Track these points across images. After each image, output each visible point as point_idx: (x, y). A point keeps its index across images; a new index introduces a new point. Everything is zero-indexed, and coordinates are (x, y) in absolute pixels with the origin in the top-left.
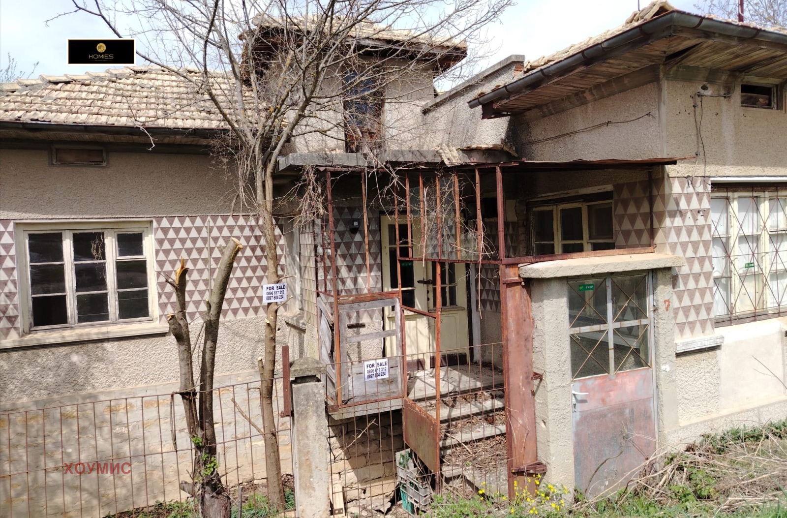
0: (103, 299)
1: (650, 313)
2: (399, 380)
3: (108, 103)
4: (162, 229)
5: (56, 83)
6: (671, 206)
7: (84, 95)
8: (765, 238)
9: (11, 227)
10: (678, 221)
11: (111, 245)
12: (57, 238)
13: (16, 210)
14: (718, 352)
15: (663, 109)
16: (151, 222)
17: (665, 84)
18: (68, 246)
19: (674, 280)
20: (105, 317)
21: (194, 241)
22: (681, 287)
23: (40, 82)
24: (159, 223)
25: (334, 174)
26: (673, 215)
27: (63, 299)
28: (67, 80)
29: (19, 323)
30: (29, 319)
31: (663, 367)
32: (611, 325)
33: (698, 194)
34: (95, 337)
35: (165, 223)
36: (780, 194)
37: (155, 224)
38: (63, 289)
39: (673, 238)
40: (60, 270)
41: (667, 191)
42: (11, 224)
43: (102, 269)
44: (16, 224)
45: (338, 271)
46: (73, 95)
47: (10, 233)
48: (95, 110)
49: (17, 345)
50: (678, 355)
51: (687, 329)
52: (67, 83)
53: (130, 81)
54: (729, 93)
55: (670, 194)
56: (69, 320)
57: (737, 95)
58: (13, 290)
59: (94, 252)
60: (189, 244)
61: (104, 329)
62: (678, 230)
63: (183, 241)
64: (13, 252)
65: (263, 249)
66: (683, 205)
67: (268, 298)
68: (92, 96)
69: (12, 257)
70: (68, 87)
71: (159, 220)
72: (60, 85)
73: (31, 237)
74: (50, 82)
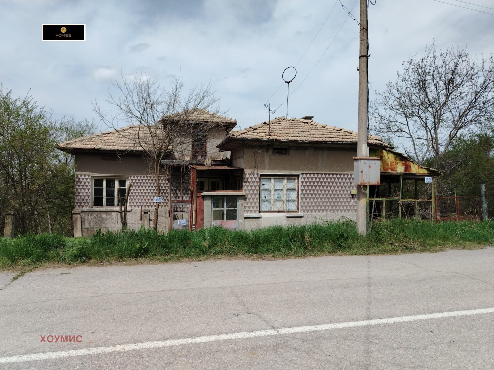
0: (113, 199)
1: (238, 207)
2: (189, 226)
3: (119, 141)
4: (131, 179)
5: (105, 134)
6: (246, 180)
7: (112, 138)
8: (285, 190)
9: (90, 177)
10: (247, 184)
11: (117, 183)
12: (102, 181)
13: (92, 172)
14: (260, 219)
15: (244, 156)
16: (128, 177)
17: (245, 149)
18: (105, 183)
19: (245, 199)
20: (114, 205)
21: (141, 183)
22: (247, 200)
23: (101, 134)
24: (130, 177)
25: (172, 166)
26: (246, 182)
27: (102, 198)
28: (109, 132)
29: (90, 204)
30: (93, 204)
31: (240, 221)
32: (225, 209)
33: (255, 177)
34: (109, 210)
35: (132, 178)
36: (290, 178)
37: (129, 178)
38: (102, 195)
39: (246, 188)
40: (102, 190)
41: (244, 176)
42: (90, 176)
43: (113, 191)
44: (91, 176)
45: (177, 194)
46: (110, 138)
47: (90, 179)
48: (115, 144)
49: (88, 210)
50: (245, 218)
51: (249, 212)
52: (108, 134)
53: (128, 131)
54: (268, 151)
55: (245, 177)
56: (104, 205)
57: (271, 151)
58: (89, 195)
59: (112, 185)
60: (139, 184)
61: (112, 208)
62: (247, 187)
63: (137, 183)
64: (90, 184)
65: (155, 187)
66: (249, 180)
67: (156, 201)
68: (115, 139)
69: (90, 185)
70: (109, 135)
71: (131, 177)
72: (107, 134)
73: (95, 180)
74: (104, 134)
